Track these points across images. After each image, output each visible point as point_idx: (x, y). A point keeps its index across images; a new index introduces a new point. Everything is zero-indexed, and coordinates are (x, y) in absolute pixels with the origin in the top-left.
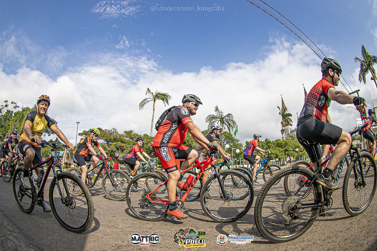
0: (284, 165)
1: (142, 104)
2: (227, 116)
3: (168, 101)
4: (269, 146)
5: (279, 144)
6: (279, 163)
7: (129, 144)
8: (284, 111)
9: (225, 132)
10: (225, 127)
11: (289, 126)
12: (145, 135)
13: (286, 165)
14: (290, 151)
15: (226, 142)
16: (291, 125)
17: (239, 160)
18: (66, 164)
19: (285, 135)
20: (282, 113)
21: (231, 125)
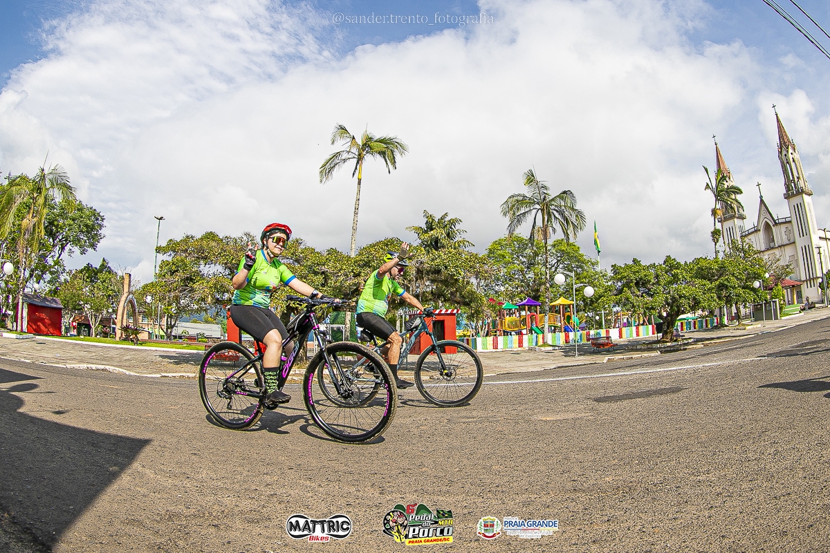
0: (721, 326)
1: (328, 169)
2: (558, 196)
3: (394, 158)
4: (675, 276)
5: (702, 272)
6: (706, 320)
8: (719, 181)
9: (559, 243)
10: (554, 226)
11: (736, 219)
12: (332, 252)
13: (727, 326)
14: (734, 288)
15: (564, 268)
16: (742, 217)
17: (600, 315)
18: (126, 329)
19: (723, 246)
20: (714, 186)
21: (572, 223)
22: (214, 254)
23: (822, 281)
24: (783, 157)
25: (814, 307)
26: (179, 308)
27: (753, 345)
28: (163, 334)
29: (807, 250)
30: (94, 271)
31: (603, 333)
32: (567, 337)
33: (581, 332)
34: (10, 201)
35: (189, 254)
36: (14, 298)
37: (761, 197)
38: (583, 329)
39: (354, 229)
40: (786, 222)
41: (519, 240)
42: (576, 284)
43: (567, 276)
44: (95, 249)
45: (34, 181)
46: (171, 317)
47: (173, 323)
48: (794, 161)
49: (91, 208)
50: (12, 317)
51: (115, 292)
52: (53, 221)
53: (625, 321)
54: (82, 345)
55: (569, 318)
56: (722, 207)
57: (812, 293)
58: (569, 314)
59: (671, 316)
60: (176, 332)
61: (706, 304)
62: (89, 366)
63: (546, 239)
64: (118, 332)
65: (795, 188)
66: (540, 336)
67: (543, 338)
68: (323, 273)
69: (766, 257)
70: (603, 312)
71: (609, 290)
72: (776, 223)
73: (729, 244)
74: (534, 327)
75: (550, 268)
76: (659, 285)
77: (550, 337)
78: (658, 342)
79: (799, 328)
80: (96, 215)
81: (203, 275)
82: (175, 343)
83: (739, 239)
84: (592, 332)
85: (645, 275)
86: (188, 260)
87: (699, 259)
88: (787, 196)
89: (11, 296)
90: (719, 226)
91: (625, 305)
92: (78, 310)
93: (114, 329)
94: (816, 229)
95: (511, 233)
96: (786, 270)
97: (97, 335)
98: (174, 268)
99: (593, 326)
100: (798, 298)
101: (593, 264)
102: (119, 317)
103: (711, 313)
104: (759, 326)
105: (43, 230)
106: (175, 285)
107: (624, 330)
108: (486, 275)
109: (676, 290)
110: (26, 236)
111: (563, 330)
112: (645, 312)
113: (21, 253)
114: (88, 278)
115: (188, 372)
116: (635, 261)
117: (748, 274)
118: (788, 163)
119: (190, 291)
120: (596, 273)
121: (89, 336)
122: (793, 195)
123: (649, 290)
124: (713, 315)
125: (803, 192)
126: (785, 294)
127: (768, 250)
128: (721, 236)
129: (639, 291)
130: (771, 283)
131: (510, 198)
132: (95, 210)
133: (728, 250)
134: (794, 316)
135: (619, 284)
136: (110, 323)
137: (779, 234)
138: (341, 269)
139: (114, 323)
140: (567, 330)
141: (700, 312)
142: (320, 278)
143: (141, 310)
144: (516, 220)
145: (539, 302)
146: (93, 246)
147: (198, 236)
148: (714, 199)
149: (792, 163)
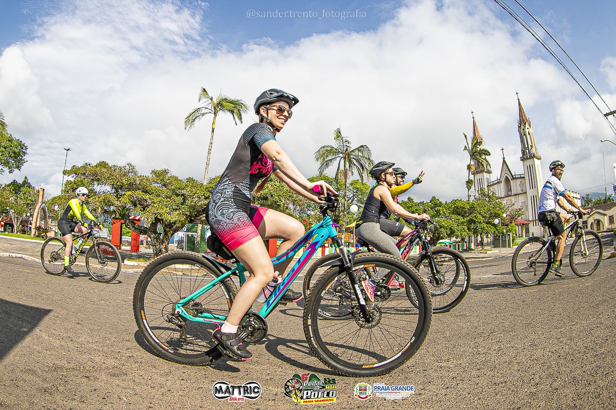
0: (469, 249)
1: (192, 119)
2: (357, 149)
3: (241, 115)
4: (438, 212)
5: (457, 210)
6: (459, 245)
7: (158, 196)
8: (474, 145)
9: (356, 182)
10: (352, 170)
11: (484, 173)
12: (190, 180)
13: (473, 250)
14: (480, 223)
16: (489, 172)
18: (38, 228)
19: (474, 192)
20: (470, 148)
21: (366, 168)
22: (104, 178)
24: (522, 130)
27: (491, 266)
29: (535, 199)
30: (18, 186)
35: (87, 177)
37: (504, 158)
39: (208, 164)
40: (521, 178)
43: (359, 207)
44: (19, 170)
48: (529, 134)
49: (19, 140)
51: (33, 202)
54: (6, 239)
56: (475, 163)
57: (536, 230)
59: (434, 240)
61: (459, 233)
62: (10, 254)
63: (346, 179)
64: (33, 231)
65: (529, 153)
68: (183, 195)
69: (505, 202)
72: (513, 178)
73: (478, 191)
75: (348, 201)
80: (22, 146)
81: (96, 192)
83: (486, 187)
85: (416, 210)
86: (85, 181)
87: (456, 201)
88: (523, 159)
90: (472, 177)
92: (5, 213)
93: (30, 228)
95: (321, 173)
96: (519, 212)
97: (18, 232)
98: (75, 186)
100: (526, 233)
102: (34, 220)
103: (463, 239)
104: (497, 251)
108: (301, 203)
109: (438, 222)
111: (354, 245)
114: (13, 190)
115: (82, 262)
116: (409, 199)
117: (491, 213)
118: (524, 135)
121: (12, 232)
122: (527, 159)
124: (464, 241)
125: (534, 156)
126: (517, 229)
127: (506, 197)
128: (473, 185)
130: (507, 221)
131: (321, 148)
132: (21, 142)
133: (477, 195)
136: (28, 223)
137: (516, 186)
138: (195, 193)
139: (31, 224)
141: (454, 239)
142: (180, 199)
143: (51, 215)
144: (325, 164)
145: (339, 225)
146: (19, 168)
147: (94, 164)
148: (470, 158)
149: (528, 136)
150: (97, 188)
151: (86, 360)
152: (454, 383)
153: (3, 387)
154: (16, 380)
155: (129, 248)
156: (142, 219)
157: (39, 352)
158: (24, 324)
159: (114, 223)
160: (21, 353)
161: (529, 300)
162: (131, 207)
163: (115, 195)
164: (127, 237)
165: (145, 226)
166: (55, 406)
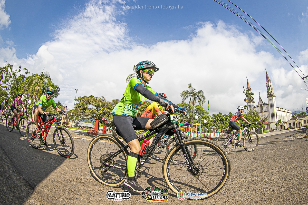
2: (198, 92)
9: (198, 106)
10: (196, 101)
11: (252, 103)
15: (198, 114)
16: (254, 102)
17: (208, 129)
18: (64, 123)
20: (246, 92)
22: (92, 102)
23: (277, 123)
24: (267, 85)
25: (274, 131)
26: (80, 118)
28: (75, 125)
29: (273, 113)
31: (209, 134)
32: (198, 135)
33: (202, 134)
34: (32, 81)
35: (85, 102)
36: (31, 111)
37: (260, 96)
38: (203, 133)
40: (267, 105)
41: (185, 104)
42: (201, 119)
43: (199, 117)
44: (56, 98)
45: (39, 76)
46: (78, 120)
47: (79, 122)
48: (270, 86)
49: (56, 85)
50: (30, 117)
52: (45, 88)
53: (216, 131)
55: (199, 129)
56: (248, 99)
57: (273, 126)
58: (199, 128)
59: (230, 131)
60: (79, 125)
63: (193, 105)
64: (62, 124)
65: (270, 94)
66: (190, 134)
67: (190, 135)
69: (260, 115)
70: (209, 128)
71: (212, 122)
72: (264, 105)
73: (249, 110)
74: (188, 131)
75: (194, 114)
76: (227, 121)
77: (192, 135)
78: (225, 138)
79: (268, 137)
80: (58, 88)
81: (88, 108)
82: (79, 128)
83: (252, 109)
84: (205, 134)
85: (223, 118)
86: (84, 104)
88: (268, 97)
89: (30, 110)
90: (246, 104)
91: (216, 126)
93: (61, 122)
94: (276, 107)
95: (183, 102)
96: (266, 119)
98: (80, 105)
99: (206, 132)
100: (269, 128)
101: (207, 113)
102: (62, 119)
105: (41, 91)
106: (80, 110)
107: (215, 134)
110: (36, 92)
111: (197, 132)
112: (222, 129)
113: (34, 97)
115: (82, 137)
116: (220, 113)
117: (254, 119)
118: (269, 87)
119: (84, 113)
120: (208, 116)
122: (270, 97)
123: (224, 122)
125: (273, 95)
126: (265, 126)
127: (261, 112)
129: (221, 122)
130: (261, 123)
131: (183, 91)
133: (248, 112)
134: (267, 133)
135: (215, 120)
136: (60, 120)
137: (265, 108)
140: (198, 133)
143: (69, 117)
144: (185, 98)
145: (190, 124)
146: (56, 97)
147: (88, 96)
148: (245, 96)
149: (270, 87)
150: (89, 106)
151: (83, 179)
152: (238, 190)
153: (48, 188)
154: (54, 186)
155: (102, 132)
156: (108, 120)
157: (64, 175)
158: (58, 163)
159: (96, 121)
160: (56, 174)
161: (270, 156)
162: (103, 115)
163: (96, 109)
164: (101, 127)
165: (109, 123)
166: (70, 197)
